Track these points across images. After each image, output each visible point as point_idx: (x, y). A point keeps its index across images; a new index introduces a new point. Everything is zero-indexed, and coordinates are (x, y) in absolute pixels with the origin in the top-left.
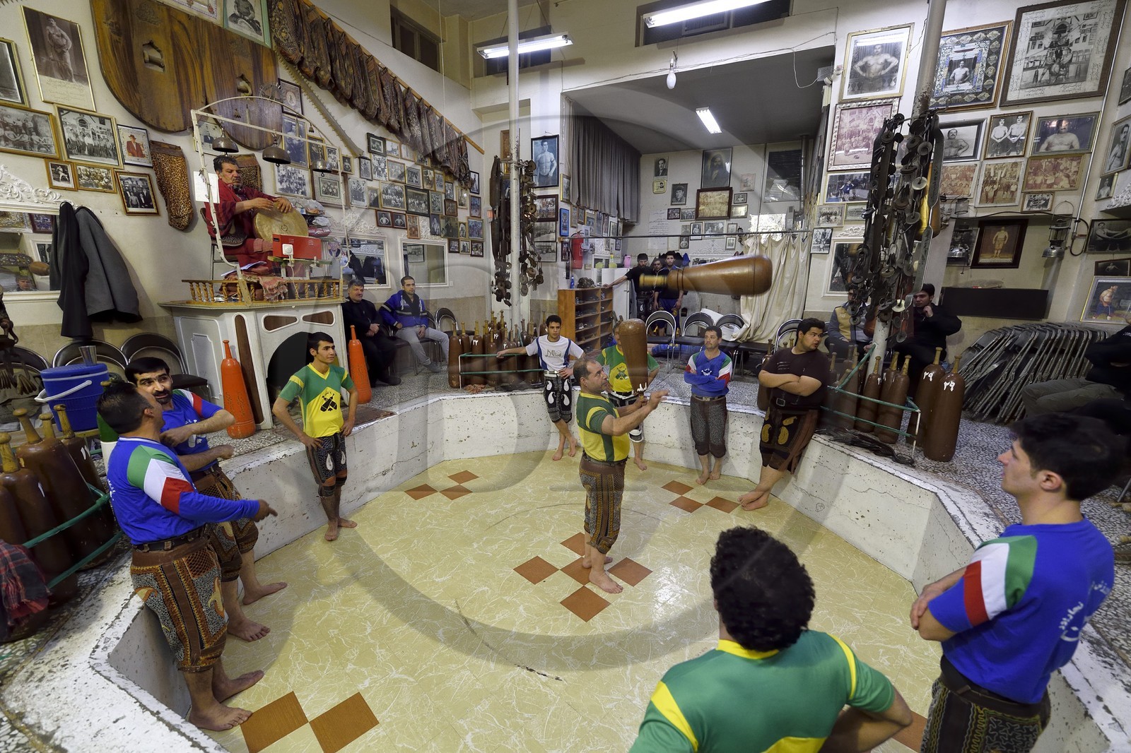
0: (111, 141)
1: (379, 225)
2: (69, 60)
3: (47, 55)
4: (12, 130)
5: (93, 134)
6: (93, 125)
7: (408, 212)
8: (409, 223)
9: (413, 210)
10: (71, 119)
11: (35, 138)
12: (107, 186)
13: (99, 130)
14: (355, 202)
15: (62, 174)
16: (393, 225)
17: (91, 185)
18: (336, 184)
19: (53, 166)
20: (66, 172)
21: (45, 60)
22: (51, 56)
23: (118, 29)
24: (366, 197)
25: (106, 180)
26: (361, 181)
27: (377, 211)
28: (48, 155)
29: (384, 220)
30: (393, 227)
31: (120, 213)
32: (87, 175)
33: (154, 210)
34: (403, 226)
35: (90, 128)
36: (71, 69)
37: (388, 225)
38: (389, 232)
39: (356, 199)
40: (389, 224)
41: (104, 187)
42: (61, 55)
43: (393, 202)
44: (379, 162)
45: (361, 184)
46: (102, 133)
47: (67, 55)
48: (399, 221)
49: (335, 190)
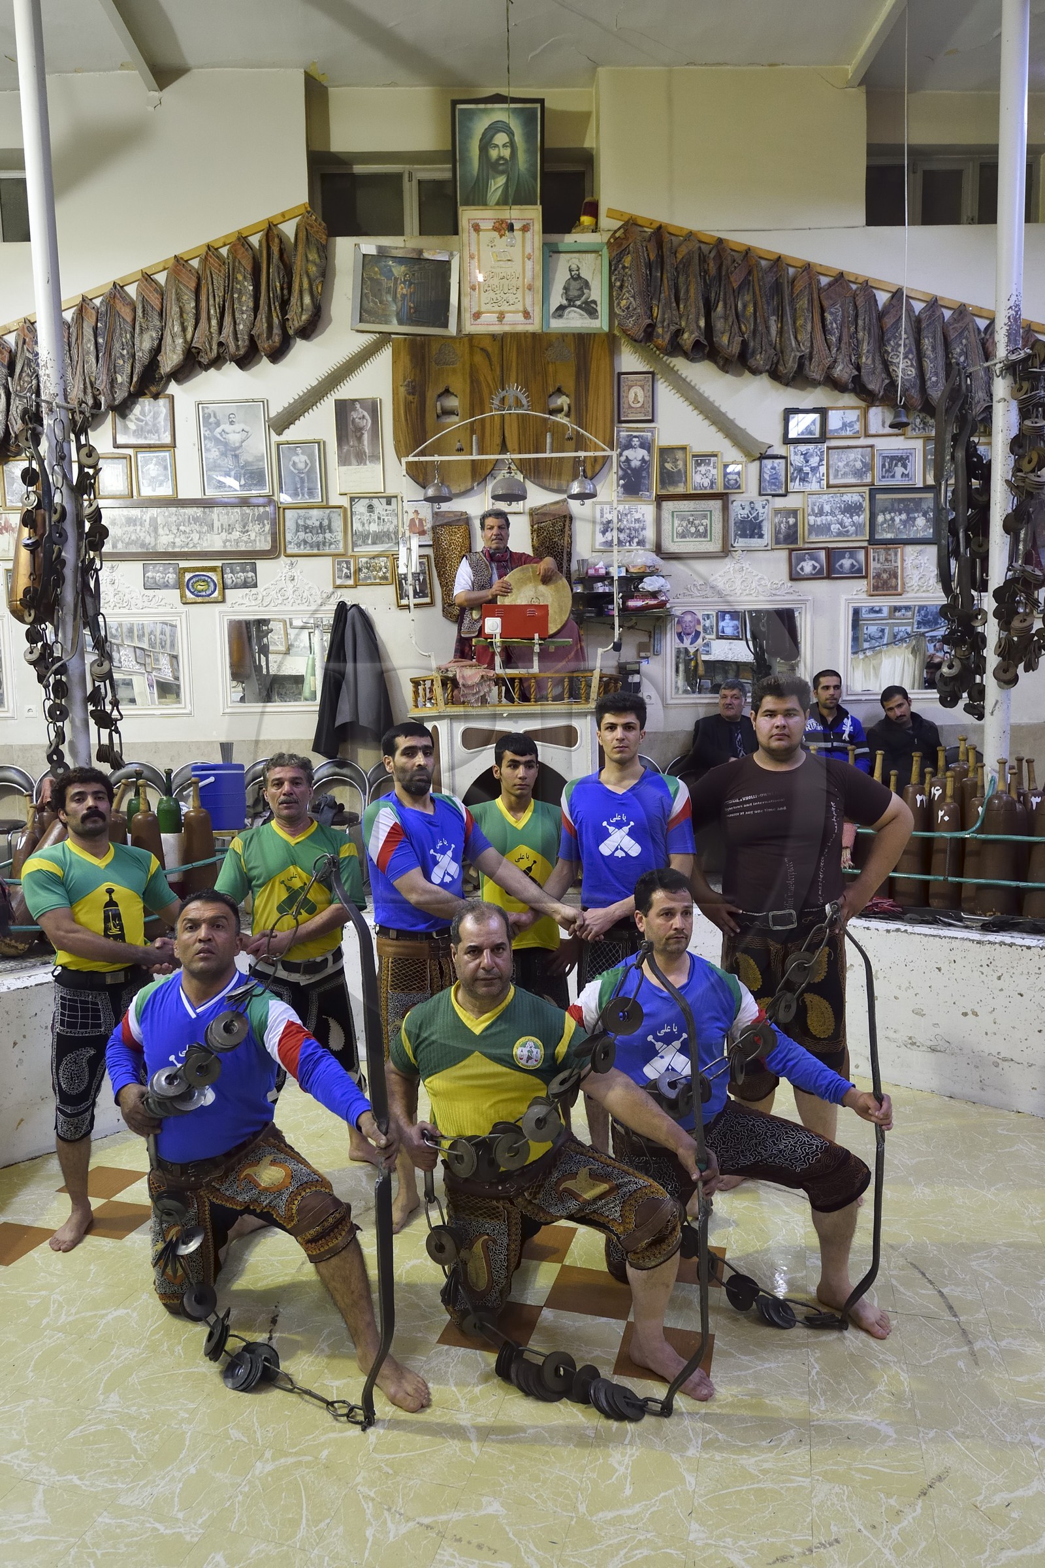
0: (395, 522)
1: (795, 577)
2: (366, 443)
3: (348, 442)
4: (311, 532)
5: (379, 518)
6: (380, 506)
7: (872, 541)
8: (873, 565)
9: (889, 536)
10: (361, 507)
11: (328, 535)
12: (385, 578)
13: (385, 513)
14: (741, 543)
15: (345, 570)
16: (829, 572)
17: (369, 578)
18: (705, 517)
19: (339, 563)
20: (348, 568)
21: (346, 448)
22: (351, 443)
23: (414, 388)
24: (767, 529)
25: (384, 570)
26: (759, 502)
27: (791, 551)
28: (336, 551)
29: (808, 567)
30: (829, 577)
31: (394, 607)
32: (367, 568)
33: (427, 600)
34: (857, 573)
35: (376, 513)
36: (367, 451)
37: (816, 576)
38: (821, 588)
39: (744, 536)
40: (821, 571)
41: (381, 578)
42: (360, 439)
43: (835, 528)
44: (806, 456)
45: (758, 506)
46: (387, 515)
47: (366, 436)
48: (847, 563)
49: (701, 529)
